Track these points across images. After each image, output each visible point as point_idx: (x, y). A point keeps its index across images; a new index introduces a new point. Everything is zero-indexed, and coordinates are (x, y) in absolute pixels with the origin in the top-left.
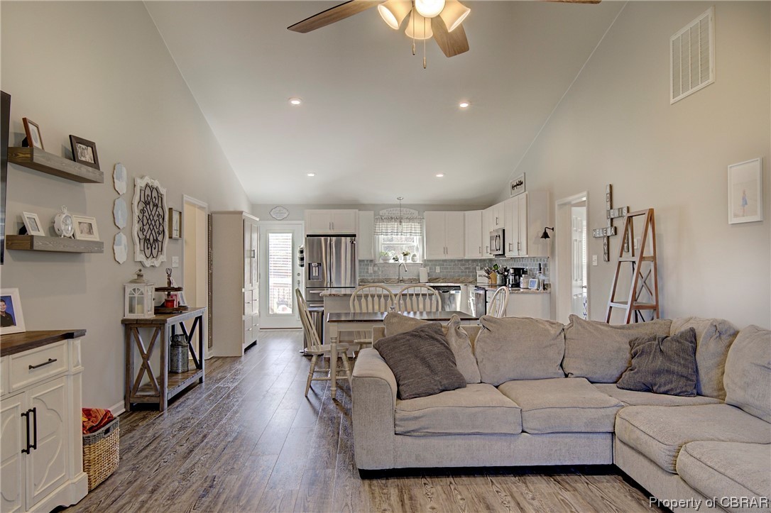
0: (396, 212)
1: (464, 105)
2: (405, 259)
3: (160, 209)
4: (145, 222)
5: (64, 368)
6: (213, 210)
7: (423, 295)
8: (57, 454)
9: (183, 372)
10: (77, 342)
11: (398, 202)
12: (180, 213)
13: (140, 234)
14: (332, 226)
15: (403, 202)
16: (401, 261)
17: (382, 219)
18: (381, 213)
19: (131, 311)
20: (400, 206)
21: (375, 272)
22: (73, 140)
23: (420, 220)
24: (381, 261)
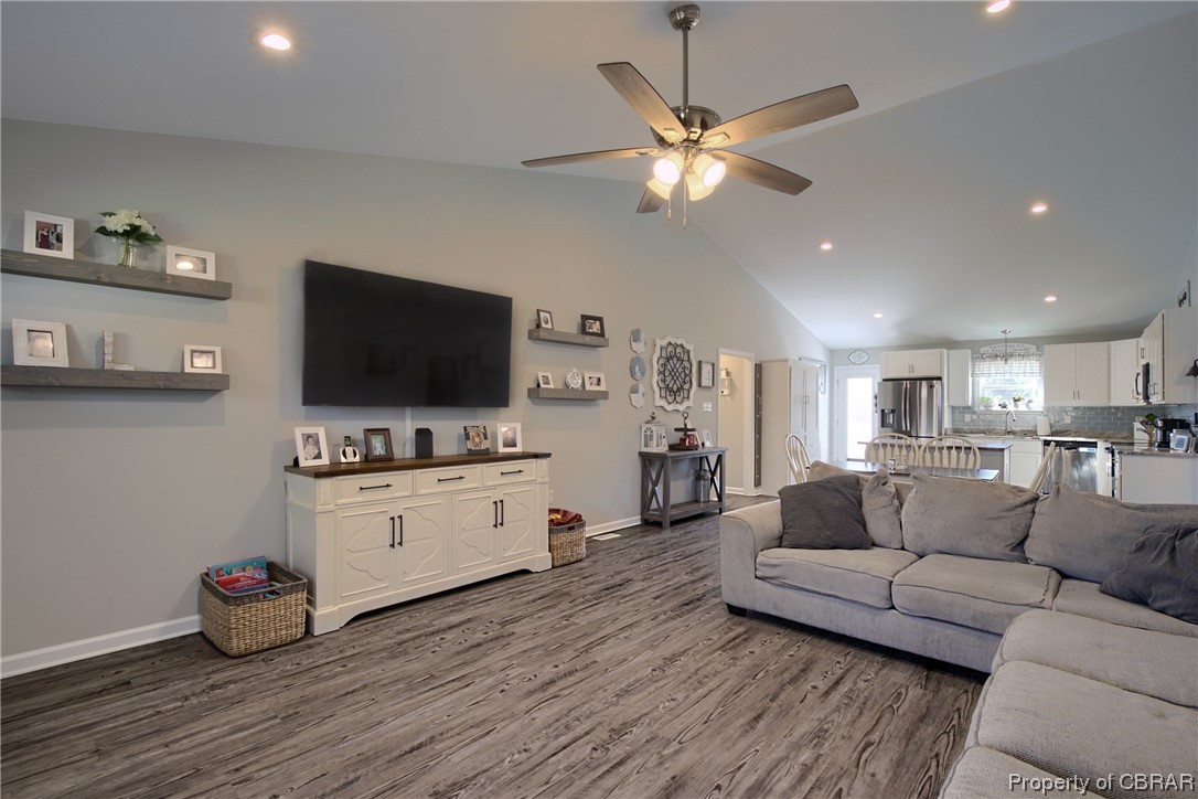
0: (1001, 349)
1: (1039, 209)
2: (1015, 406)
3: (687, 364)
4: (667, 373)
5: (533, 478)
6: (763, 359)
7: (957, 448)
8: (525, 535)
9: (704, 502)
10: (544, 462)
11: (1003, 336)
12: (713, 365)
13: (662, 385)
14: (911, 368)
15: (1009, 336)
16: (1011, 408)
17: (982, 357)
18: (982, 350)
19: (646, 446)
20: (1006, 341)
21: (973, 420)
22: (585, 318)
23: (1039, 354)
24: (982, 408)
